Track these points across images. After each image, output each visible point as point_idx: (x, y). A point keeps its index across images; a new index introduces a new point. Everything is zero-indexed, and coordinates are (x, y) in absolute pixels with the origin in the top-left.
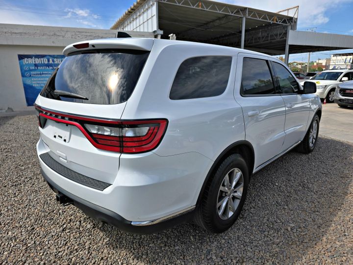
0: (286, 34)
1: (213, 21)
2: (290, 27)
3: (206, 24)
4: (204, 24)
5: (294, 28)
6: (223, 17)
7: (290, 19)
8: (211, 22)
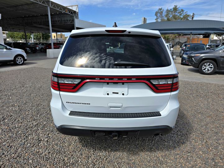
0: (73, 21)
1: (22, 5)
2: (75, 17)
3: (16, 6)
4: (14, 6)
5: (77, 17)
6: (31, 4)
7: (75, 12)
8: (20, 5)
